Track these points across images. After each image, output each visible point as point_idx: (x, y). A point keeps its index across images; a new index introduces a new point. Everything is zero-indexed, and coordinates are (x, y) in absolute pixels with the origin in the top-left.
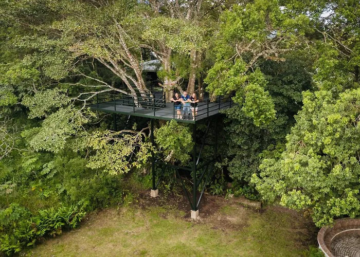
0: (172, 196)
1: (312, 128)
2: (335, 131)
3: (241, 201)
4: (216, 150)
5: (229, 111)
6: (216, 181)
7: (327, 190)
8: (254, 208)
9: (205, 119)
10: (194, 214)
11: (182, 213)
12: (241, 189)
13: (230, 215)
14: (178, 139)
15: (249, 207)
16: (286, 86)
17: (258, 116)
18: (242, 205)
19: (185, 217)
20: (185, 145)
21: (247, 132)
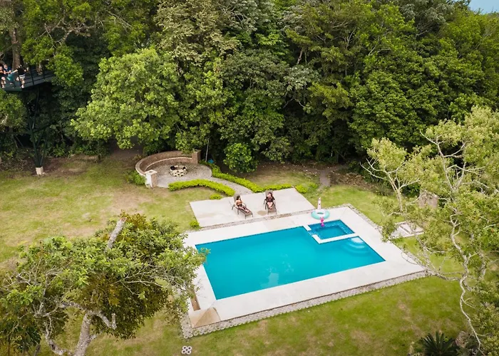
0: (15, 162)
1: (107, 83)
2: (118, 82)
3: (81, 157)
4: (51, 117)
5: (52, 80)
6: (57, 145)
7: (120, 122)
8: (92, 160)
9: (30, 87)
10: (39, 171)
11: (28, 173)
12: (80, 149)
13: (72, 168)
14: (9, 105)
15: (89, 161)
16: (95, 56)
17: (68, 77)
18: (84, 160)
19: (32, 175)
20: (16, 109)
21: (71, 95)
